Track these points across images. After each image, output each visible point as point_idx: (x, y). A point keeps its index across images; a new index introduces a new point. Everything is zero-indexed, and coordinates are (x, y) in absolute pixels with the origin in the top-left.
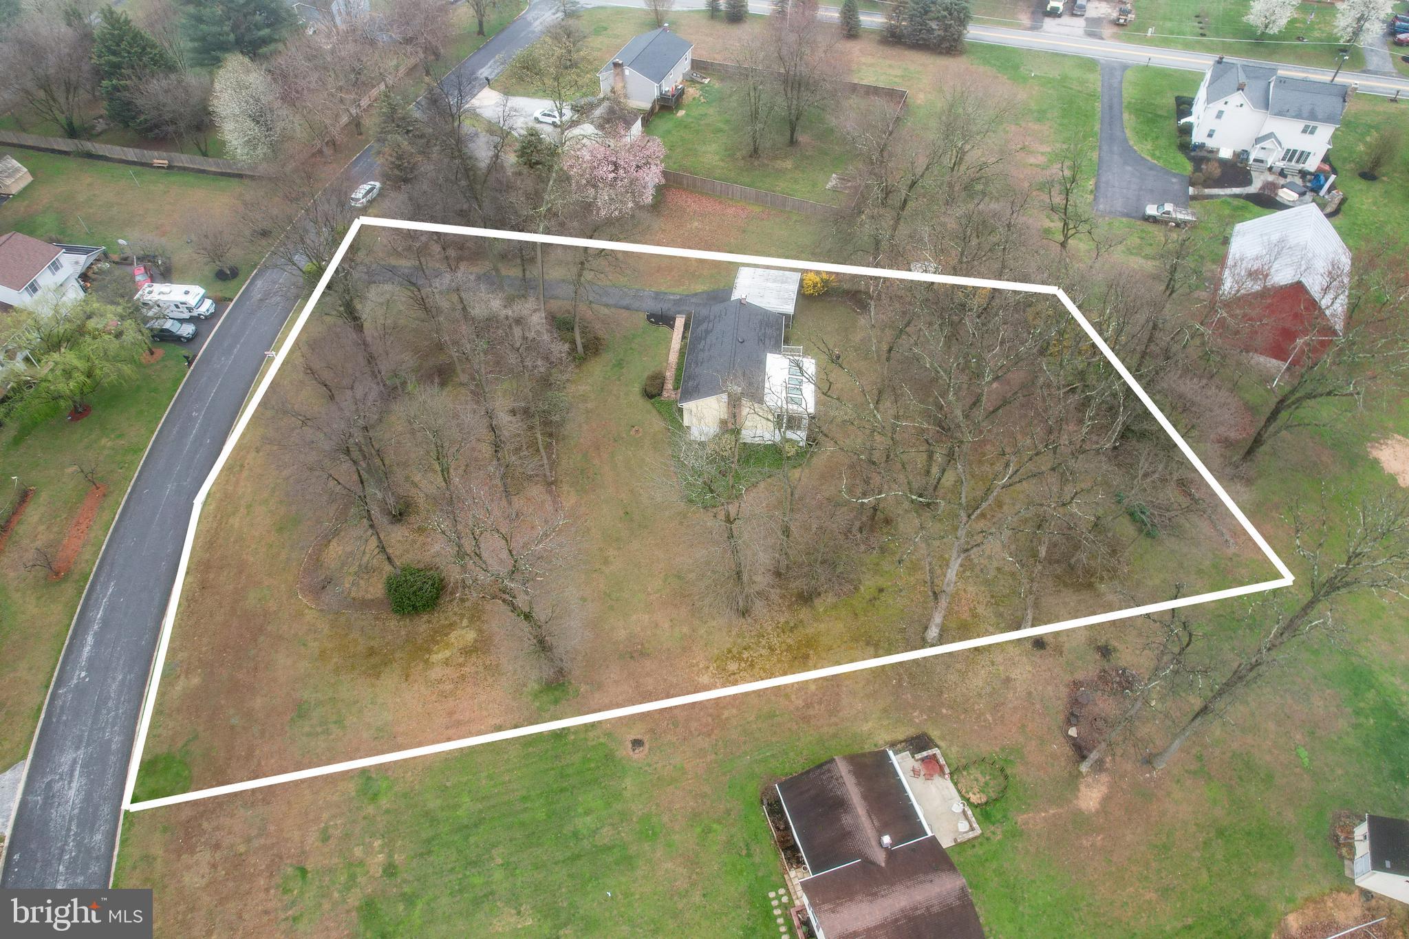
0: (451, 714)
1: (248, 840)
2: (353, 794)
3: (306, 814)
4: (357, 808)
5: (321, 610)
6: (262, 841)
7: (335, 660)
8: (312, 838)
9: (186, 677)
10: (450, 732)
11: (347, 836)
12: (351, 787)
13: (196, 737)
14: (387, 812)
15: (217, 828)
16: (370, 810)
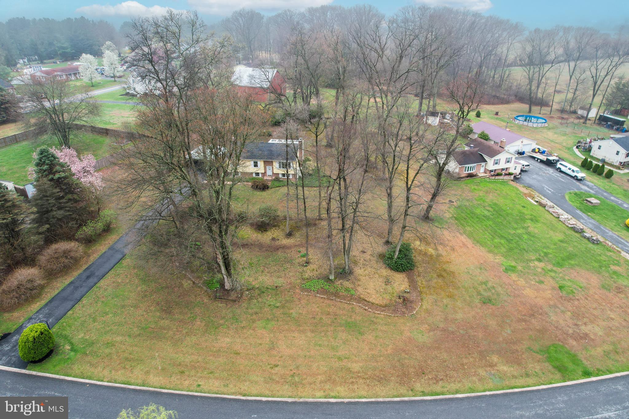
0: (461, 247)
1: (563, 312)
2: (517, 274)
3: (536, 290)
4: (522, 272)
5: (421, 299)
6: (560, 306)
7: (451, 290)
11: (536, 275)
12: (513, 276)
13: (530, 349)
14: (516, 263)
15: (568, 326)
16: (520, 268)
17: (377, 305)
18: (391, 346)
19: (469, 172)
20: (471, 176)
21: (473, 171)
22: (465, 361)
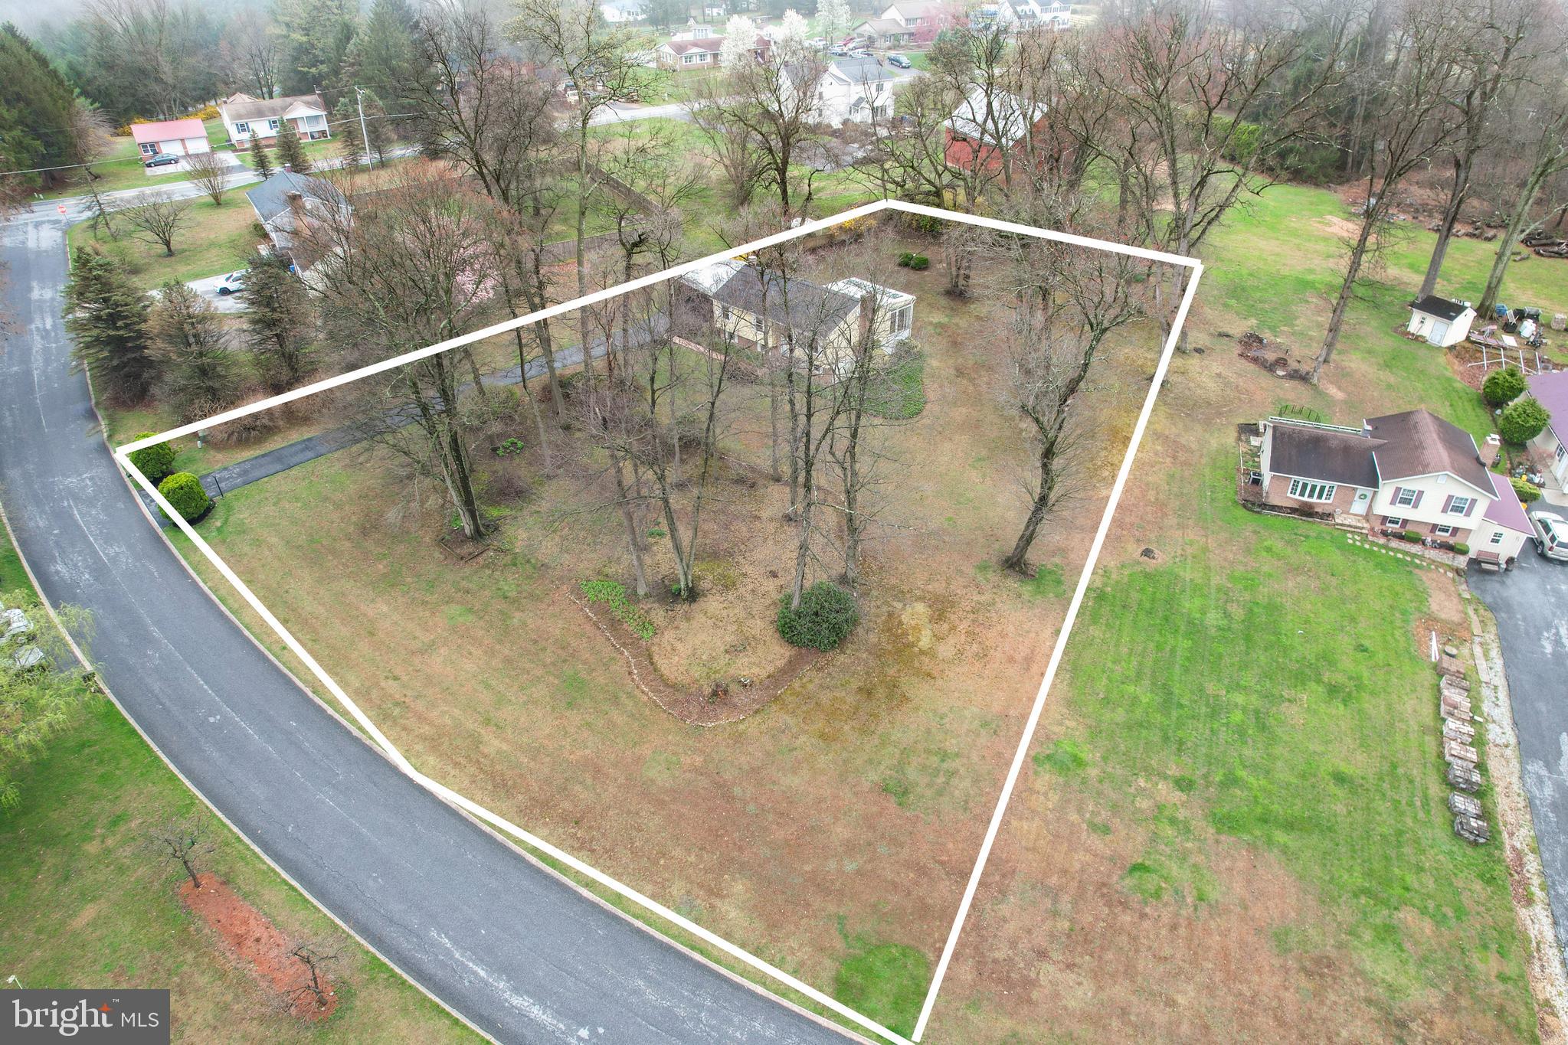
0: (1011, 660)
1: (1055, 914)
2: (1061, 780)
3: (1057, 836)
4: (1082, 783)
5: (757, 712)
6: (1066, 898)
7: (846, 728)
8: (1096, 842)
9: (722, 897)
10: (1035, 668)
11: (1115, 809)
12: (1045, 778)
13: (841, 920)
14: (1105, 759)
15: (1013, 944)
16: (1093, 772)
17: (662, 676)
18: (587, 752)
19: (1305, 499)
20: (1306, 512)
21: (1323, 501)
22: (677, 852)
